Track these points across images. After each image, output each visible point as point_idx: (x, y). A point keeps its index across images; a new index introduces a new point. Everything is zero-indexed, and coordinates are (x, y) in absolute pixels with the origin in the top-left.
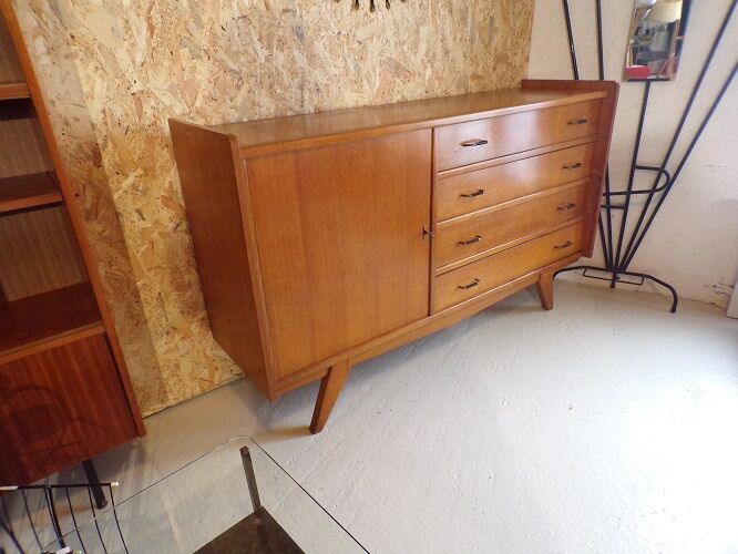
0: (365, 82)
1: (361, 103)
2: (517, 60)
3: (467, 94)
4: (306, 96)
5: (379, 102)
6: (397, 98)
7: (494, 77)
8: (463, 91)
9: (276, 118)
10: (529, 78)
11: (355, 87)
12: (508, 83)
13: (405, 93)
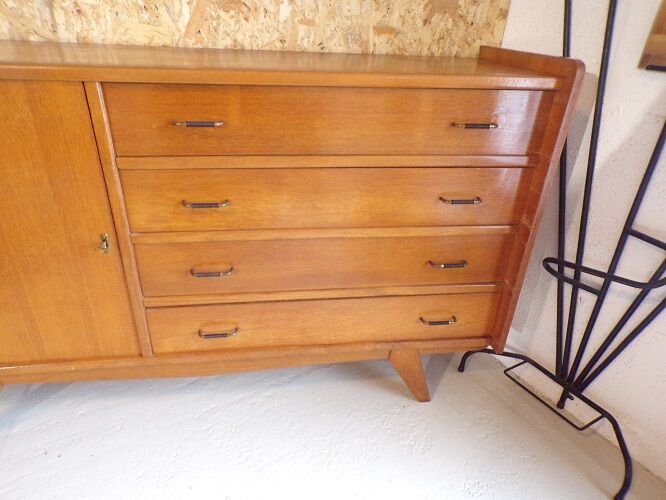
0: (162, 10)
1: (158, 41)
2: (480, 13)
3: (365, 55)
4: (60, 18)
5: (191, 43)
6: (223, 43)
7: (426, 35)
8: (355, 49)
9: (13, 41)
10: (504, 46)
11: (145, 16)
12: (455, 50)
13: (239, 37)
